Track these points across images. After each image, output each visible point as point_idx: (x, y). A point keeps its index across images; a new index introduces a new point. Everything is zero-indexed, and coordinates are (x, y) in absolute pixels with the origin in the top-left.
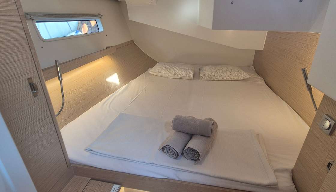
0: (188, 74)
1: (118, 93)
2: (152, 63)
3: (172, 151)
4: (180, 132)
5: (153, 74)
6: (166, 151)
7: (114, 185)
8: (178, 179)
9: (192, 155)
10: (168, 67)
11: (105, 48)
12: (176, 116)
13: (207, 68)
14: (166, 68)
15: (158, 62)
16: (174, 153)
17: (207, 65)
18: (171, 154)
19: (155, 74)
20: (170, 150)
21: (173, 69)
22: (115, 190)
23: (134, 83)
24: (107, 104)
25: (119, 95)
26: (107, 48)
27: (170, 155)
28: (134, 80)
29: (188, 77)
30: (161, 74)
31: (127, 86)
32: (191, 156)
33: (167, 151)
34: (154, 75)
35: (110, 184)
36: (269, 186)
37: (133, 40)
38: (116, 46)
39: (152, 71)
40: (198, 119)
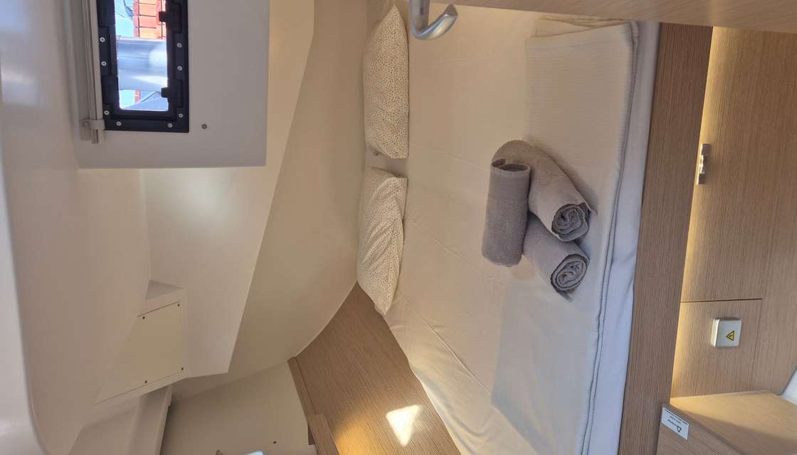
0: (390, 193)
1: (444, 409)
2: (359, 301)
3: (566, 270)
4: (523, 245)
5: (390, 300)
6: (570, 284)
7: (662, 422)
8: (634, 259)
9: (575, 218)
10: (369, 253)
11: (312, 446)
12: (484, 255)
13: (371, 134)
14: (374, 258)
15: (357, 283)
16: (571, 265)
17: (363, 134)
18: (574, 273)
19: (390, 295)
20: (564, 276)
21: (376, 237)
22: (672, 420)
23: (419, 360)
24: (472, 442)
25: (448, 406)
26: (311, 440)
27: (578, 276)
28: (410, 361)
29: (401, 194)
30: (392, 277)
31: (425, 382)
32: (579, 223)
33: (568, 281)
34: (395, 297)
35: (661, 435)
36: (636, 40)
37: (289, 361)
38: (307, 414)
39: (383, 304)
40: (488, 201)
